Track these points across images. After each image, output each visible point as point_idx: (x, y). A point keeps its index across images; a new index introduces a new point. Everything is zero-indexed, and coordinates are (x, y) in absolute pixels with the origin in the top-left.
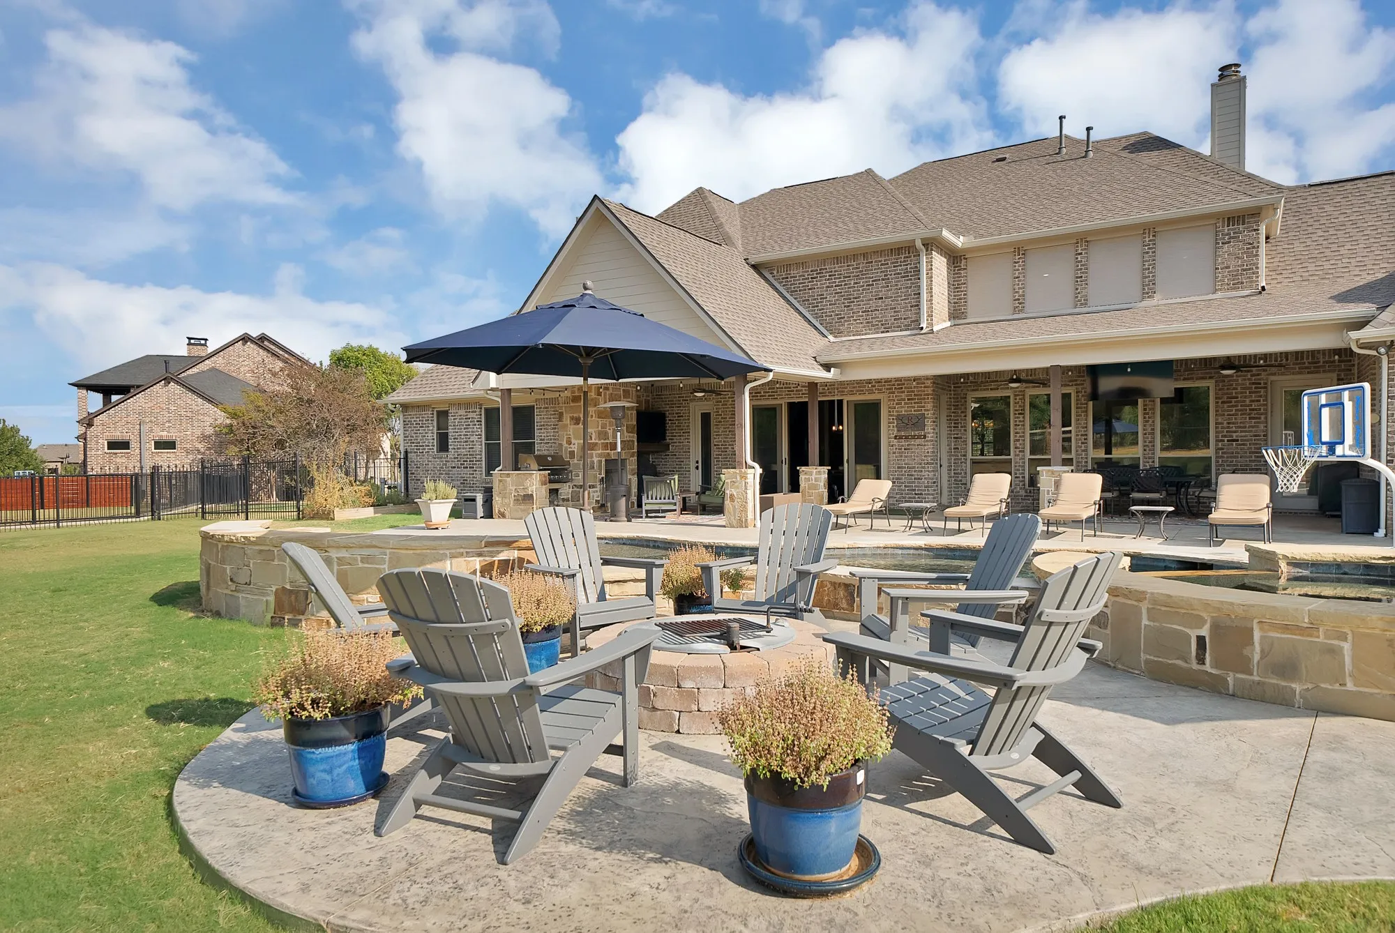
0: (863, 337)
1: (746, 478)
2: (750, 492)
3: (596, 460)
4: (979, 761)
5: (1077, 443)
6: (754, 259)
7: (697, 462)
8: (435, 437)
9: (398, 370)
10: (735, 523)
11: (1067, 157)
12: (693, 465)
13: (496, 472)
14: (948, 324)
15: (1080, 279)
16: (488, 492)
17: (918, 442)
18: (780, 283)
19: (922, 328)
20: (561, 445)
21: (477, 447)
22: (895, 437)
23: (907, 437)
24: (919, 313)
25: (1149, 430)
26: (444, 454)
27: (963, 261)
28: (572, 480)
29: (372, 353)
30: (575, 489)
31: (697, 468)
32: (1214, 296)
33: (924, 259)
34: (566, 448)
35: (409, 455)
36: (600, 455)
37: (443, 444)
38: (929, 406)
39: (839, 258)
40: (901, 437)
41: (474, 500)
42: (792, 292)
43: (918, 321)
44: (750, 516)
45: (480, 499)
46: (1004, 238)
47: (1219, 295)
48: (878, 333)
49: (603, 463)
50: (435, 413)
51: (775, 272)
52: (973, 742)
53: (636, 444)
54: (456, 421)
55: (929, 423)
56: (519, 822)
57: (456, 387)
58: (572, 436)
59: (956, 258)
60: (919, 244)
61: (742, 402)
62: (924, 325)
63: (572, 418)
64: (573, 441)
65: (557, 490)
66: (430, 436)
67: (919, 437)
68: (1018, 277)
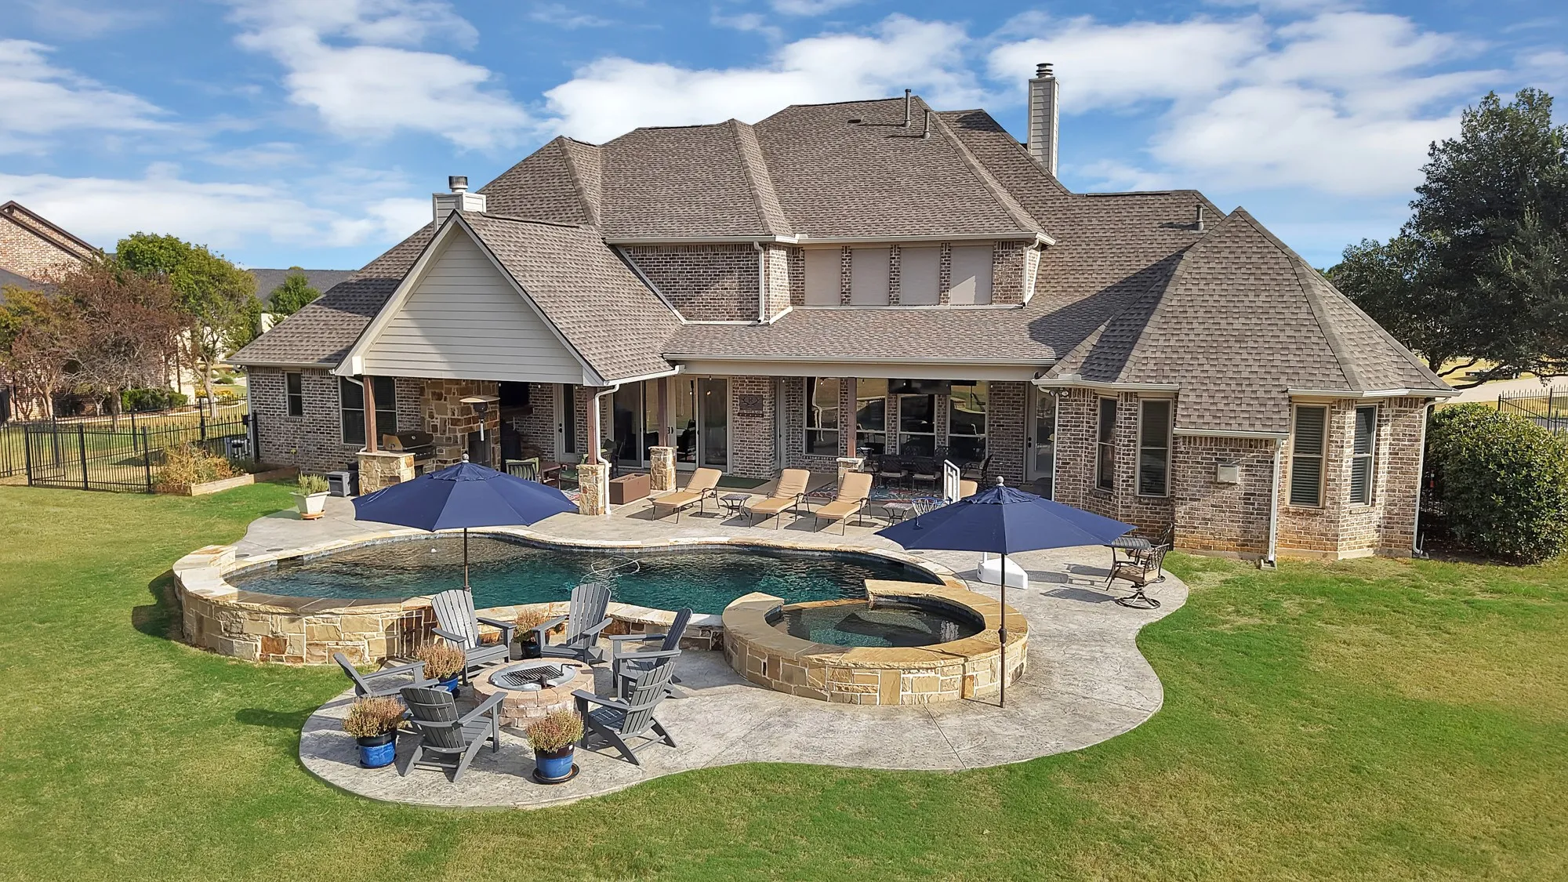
0: (711, 323)
1: (597, 474)
2: (600, 485)
3: (459, 435)
4: (621, 737)
5: (888, 421)
6: (609, 241)
7: (561, 425)
8: (287, 400)
9: (207, 268)
10: (588, 511)
11: (909, 133)
12: (556, 429)
13: (361, 453)
14: (790, 309)
15: (894, 281)
16: (354, 468)
17: (757, 419)
18: (636, 263)
19: (760, 321)
20: (423, 419)
21: (335, 414)
22: (738, 415)
23: (748, 415)
24: (758, 306)
25: (942, 414)
26: (298, 418)
27: (801, 252)
28: (436, 456)
29: (172, 244)
30: (439, 464)
31: (561, 430)
32: (991, 307)
33: (762, 256)
34: (429, 422)
35: (258, 416)
36: (463, 430)
37: (296, 407)
38: (766, 389)
39: (688, 247)
40: (743, 415)
41: (340, 479)
42: (648, 273)
43: (757, 313)
44: (601, 505)
45: (346, 477)
46: (833, 239)
47: (994, 306)
48: (724, 320)
49: (466, 437)
50: (286, 375)
51: (632, 252)
52: (621, 730)
53: (498, 414)
54: (311, 386)
55: (766, 403)
56: (457, 768)
57: (309, 352)
58: (434, 411)
59: (794, 252)
60: (757, 245)
61: (593, 406)
62: (762, 318)
63: (434, 394)
64: (436, 416)
65: (422, 466)
66: (282, 397)
67: (758, 415)
68: (845, 272)
